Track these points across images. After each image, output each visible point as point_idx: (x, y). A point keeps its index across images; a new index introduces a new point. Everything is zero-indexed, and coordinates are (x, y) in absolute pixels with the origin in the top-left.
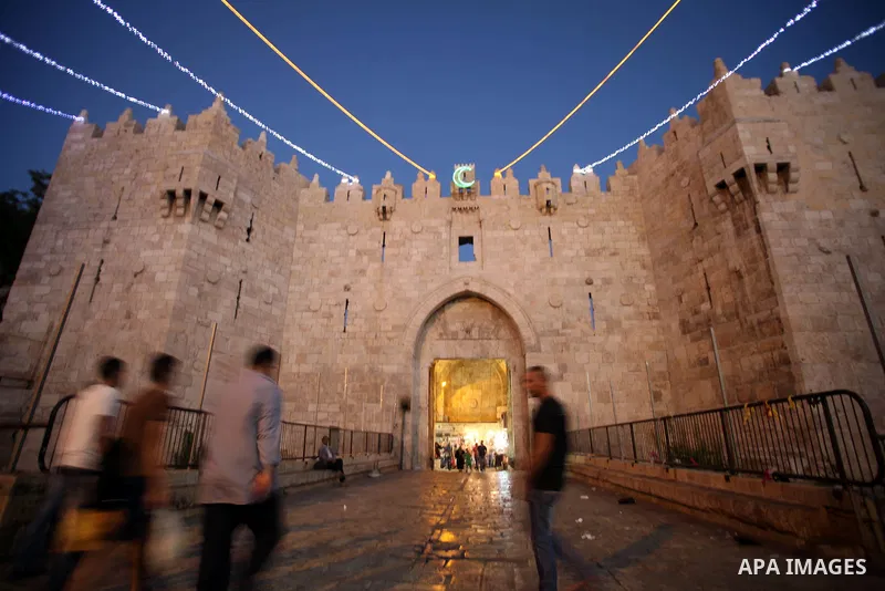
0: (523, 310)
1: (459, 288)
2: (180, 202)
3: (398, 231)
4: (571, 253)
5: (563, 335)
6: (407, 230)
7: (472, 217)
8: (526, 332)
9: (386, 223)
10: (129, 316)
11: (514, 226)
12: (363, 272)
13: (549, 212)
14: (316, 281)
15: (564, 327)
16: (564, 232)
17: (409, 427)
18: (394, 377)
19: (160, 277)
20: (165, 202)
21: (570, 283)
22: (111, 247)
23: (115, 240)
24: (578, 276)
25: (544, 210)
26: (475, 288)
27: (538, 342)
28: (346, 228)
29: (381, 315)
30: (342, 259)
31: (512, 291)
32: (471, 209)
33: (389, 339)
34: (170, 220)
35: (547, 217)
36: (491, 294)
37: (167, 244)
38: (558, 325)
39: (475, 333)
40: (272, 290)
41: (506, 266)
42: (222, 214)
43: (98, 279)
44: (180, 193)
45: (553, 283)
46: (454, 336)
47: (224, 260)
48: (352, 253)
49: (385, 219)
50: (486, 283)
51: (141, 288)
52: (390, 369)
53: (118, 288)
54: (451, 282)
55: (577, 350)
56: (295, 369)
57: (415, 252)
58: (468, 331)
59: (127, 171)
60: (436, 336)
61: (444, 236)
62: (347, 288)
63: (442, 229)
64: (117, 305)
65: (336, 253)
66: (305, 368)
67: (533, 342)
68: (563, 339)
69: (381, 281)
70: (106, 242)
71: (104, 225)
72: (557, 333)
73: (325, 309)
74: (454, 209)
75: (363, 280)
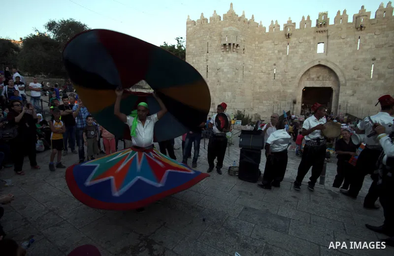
0: (342, 71)
1: (317, 63)
2: (227, 47)
3: (294, 42)
4: (368, 47)
5: (357, 80)
6: (297, 42)
7: (325, 34)
8: (341, 79)
9: (289, 39)
10: (218, 81)
11: (343, 38)
12: (280, 58)
13: (361, 30)
14: (264, 62)
15: (358, 77)
16: (367, 38)
17: (295, 109)
18: (291, 94)
19: (225, 70)
20: (223, 47)
21: (364, 60)
22: (209, 61)
23: (210, 59)
24: (369, 56)
25: (359, 29)
26: (323, 63)
27: (346, 82)
28: (274, 42)
29: (287, 73)
30: (273, 54)
31: (338, 64)
32: (324, 31)
33: (290, 81)
34: (225, 53)
35: (360, 32)
36: (329, 65)
37: (225, 60)
38: (355, 76)
39: (321, 78)
40: (251, 67)
41: (337, 54)
42: (238, 48)
43: (207, 71)
44: (227, 44)
45: (357, 60)
46: (313, 79)
47: (239, 62)
48: (276, 51)
49: (289, 37)
50: (328, 61)
51: (220, 73)
52: (290, 91)
53: (214, 74)
54: (313, 61)
55: (362, 85)
56: (258, 91)
57: (300, 50)
58: (318, 78)
59: (208, 37)
60: (306, 79)
61: (312, 43)
62: (275, 65)
63: (312, 41)
64: (214, 78)
65: (271, 52)
66: (262, 90)
67: (344, 82)
68: (356, 82)
69: (287, 62)
70: (207, 60)
71: (205, 55)
72: (355, 79)
73: (267, 72)
74: (317, 32)
75: (281, 61)
